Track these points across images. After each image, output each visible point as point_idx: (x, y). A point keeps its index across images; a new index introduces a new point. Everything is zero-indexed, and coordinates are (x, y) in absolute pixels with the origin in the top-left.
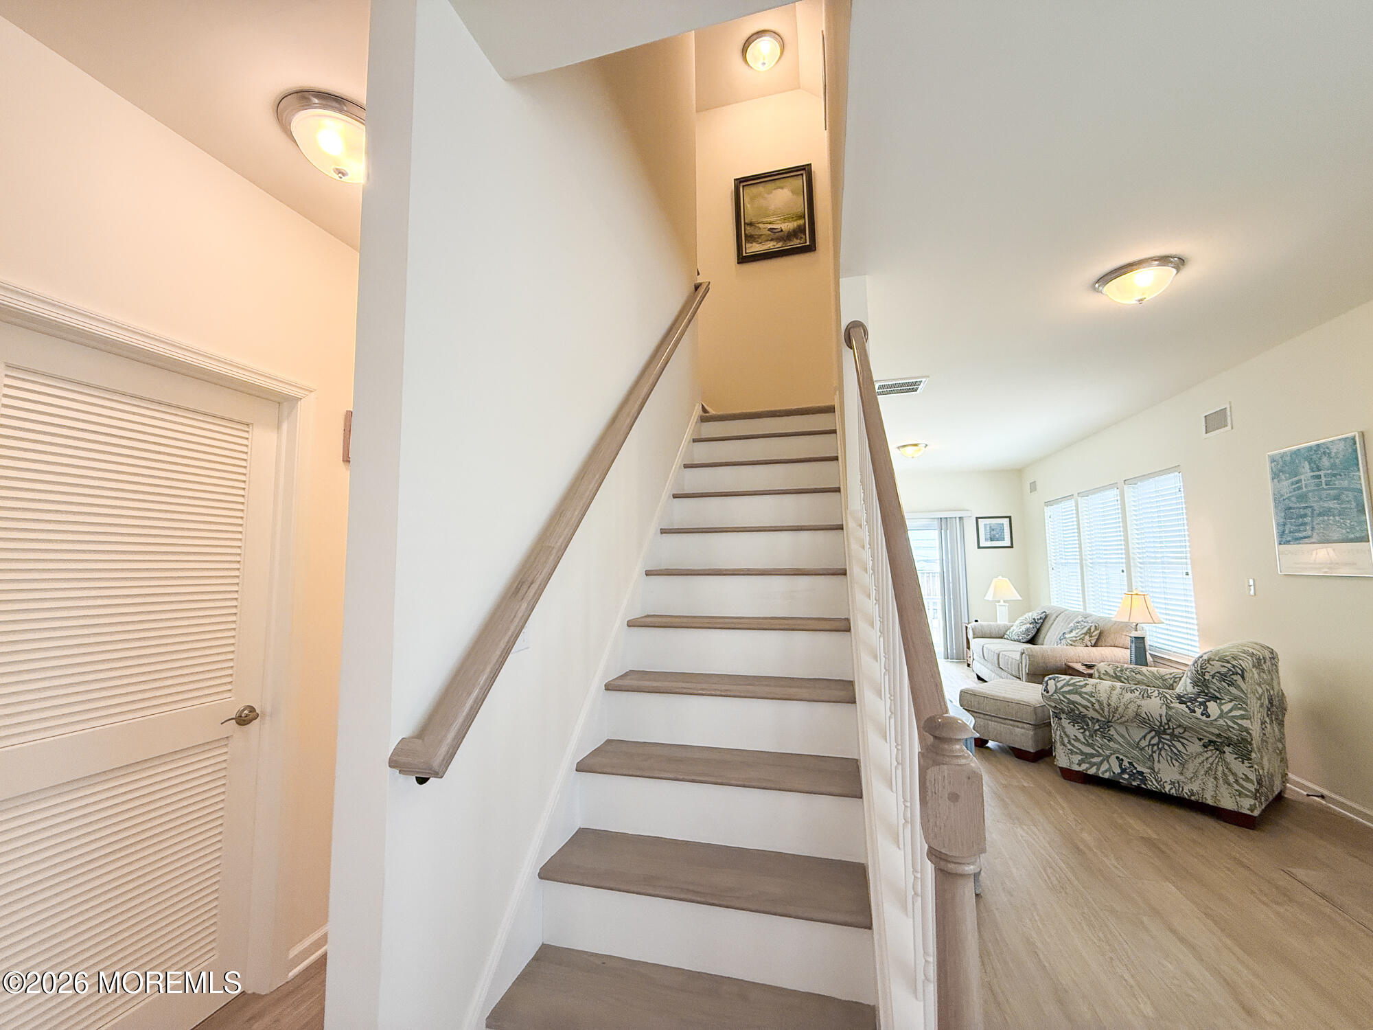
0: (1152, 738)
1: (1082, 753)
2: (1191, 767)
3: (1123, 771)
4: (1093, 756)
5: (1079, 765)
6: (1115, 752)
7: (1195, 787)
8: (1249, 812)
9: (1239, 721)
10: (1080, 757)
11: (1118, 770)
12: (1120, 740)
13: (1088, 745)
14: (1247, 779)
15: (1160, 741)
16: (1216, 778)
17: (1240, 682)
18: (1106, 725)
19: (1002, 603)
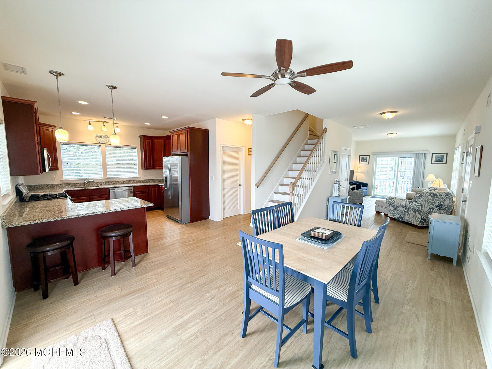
0: (405, 210)
1: (393, 213)
2: (410, 216)
3: (399, 217)
4: (394, 214)
5: (392, 216)
6: (399, 213)
7: (410, 220)
8: (418, 225)
9: (417, 206)
10: (392, 214)
11: (398, 217)
12: (400, 210)
13: (394, 212)
14: (419, 218)
15: (406, 211)
16: (414, 218)
17: (421, 198)
18: (397, 207)
19: (430, 182)
